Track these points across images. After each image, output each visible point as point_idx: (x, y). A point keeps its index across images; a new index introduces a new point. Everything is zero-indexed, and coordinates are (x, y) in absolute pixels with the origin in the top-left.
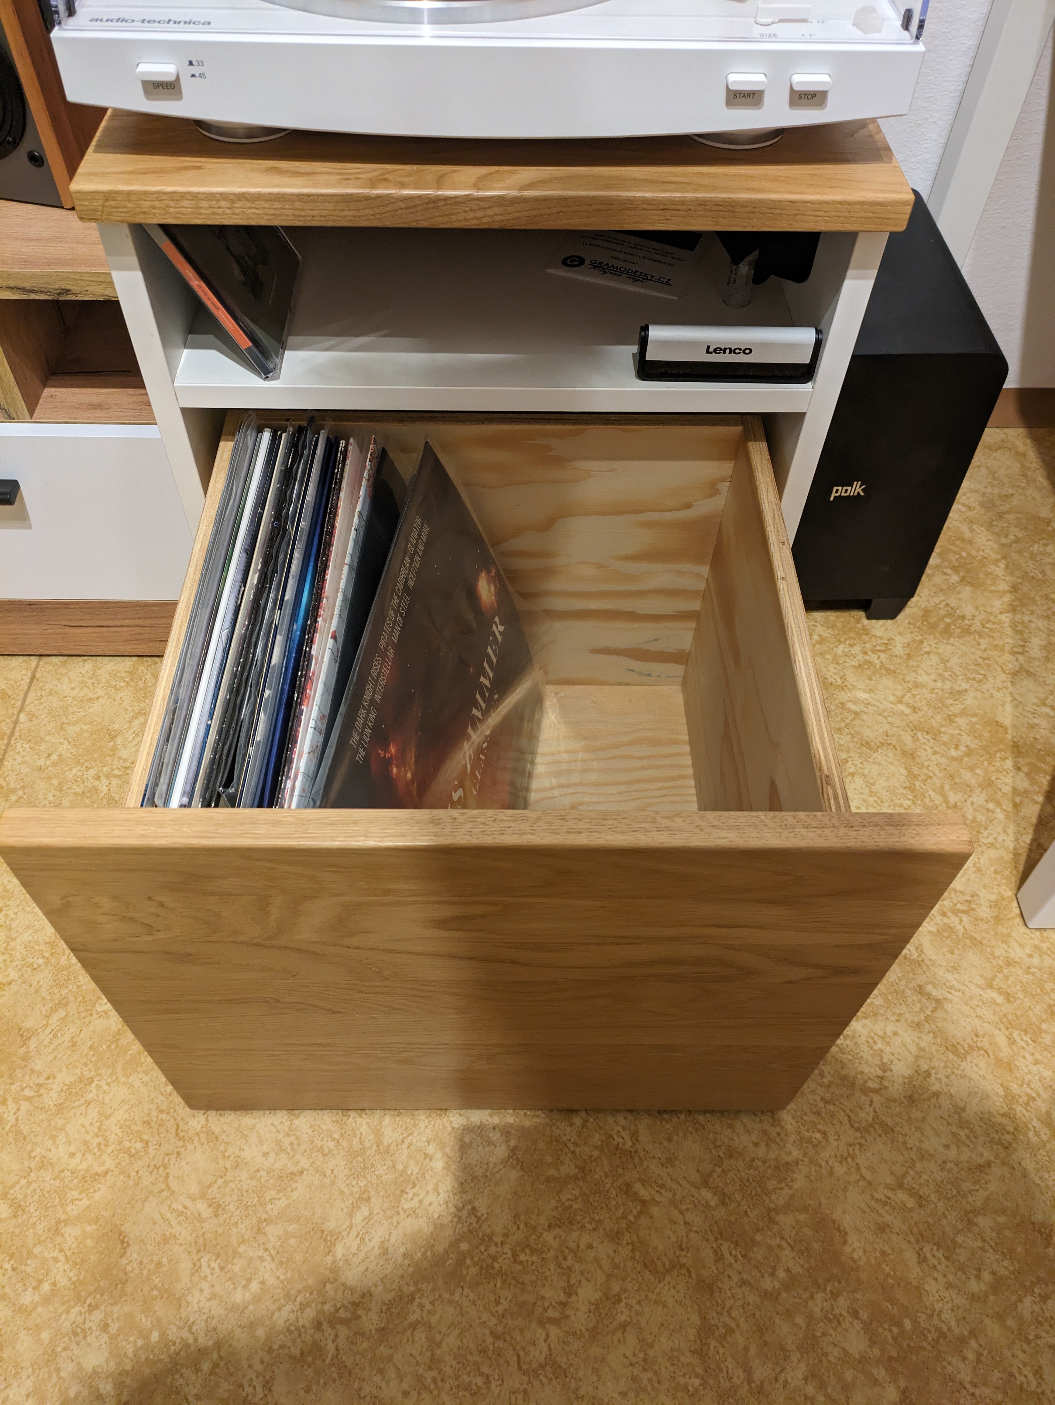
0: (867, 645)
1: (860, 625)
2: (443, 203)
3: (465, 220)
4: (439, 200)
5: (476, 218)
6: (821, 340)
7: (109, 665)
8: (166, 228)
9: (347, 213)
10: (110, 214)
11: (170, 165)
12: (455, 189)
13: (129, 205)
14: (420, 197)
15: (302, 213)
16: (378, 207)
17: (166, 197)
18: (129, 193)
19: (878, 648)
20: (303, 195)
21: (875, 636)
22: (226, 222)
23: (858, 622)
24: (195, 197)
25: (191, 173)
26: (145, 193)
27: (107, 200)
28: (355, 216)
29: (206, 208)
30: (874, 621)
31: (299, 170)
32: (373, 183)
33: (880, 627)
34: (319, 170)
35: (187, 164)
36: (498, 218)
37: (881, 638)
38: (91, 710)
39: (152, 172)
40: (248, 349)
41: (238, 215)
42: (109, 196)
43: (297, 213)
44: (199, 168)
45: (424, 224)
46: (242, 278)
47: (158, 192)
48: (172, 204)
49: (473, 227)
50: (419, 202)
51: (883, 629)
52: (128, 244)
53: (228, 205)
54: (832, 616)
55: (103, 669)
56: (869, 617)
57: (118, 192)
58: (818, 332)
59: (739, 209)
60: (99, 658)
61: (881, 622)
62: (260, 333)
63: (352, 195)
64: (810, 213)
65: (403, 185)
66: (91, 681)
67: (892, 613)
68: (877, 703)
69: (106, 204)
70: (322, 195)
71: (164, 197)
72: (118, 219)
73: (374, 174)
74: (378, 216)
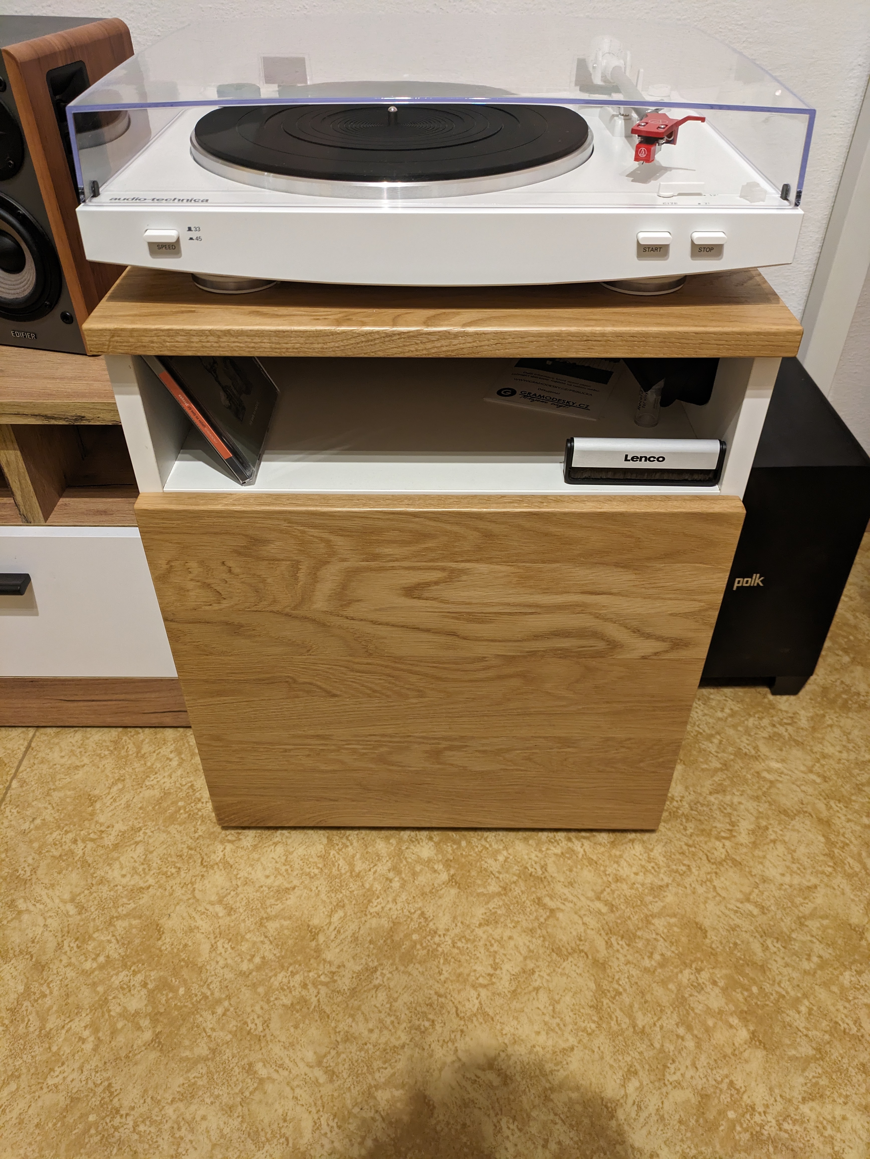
0: (775, 719)
1: (766, 700)
2: (398, 337)
3: (417, 350)
4: (395, 335)
5: (426, 349)
6: (725, 450)
7: (96, 736)
8: (163, 360)
9: (316, 346)
10: (115, 347)
11: (169, 310)
12: (407, 326)
13: (131, 340)
14: (378, 332)
15: (278, 346)
16: (342, 341)
17: (163, 334)
18: (133, 330)
19: (785, 721)
20: (279, 331)
21: (781, 710)
22: (213, 354)
23: (764, 698)
24: (188, 333)
25: (186, 315)
26: (146, 330)
27: (113, 336)
28: (322, 348)
29: (197, 343)
30: (778, 697)
31: (276, 313)
32: (339, 323)
33: (784, 702)
34: (294, 313)
35: (183, 309)
36: (444, 349)
37: (787, 712)
38: (76, 777)
39: (153, 315)
40: (229, 460)
41: (223, 347)
42: (114, 333)
43: (274, 346)
44: (194, 312)
45: (381, 354)
46: (227, 403)
47: (156, 330)
48: (168, 339)
49: (424, 356)
50: (377, 336)
51: (787, 704)
52: (131, 373)
53: (216, 339)
54: (740, 691)
55: (91, 739)
56: (774, 693)
57: (122, 330)
58: (722, 443)
59: (651, 339)
60: (89, 729)
61: (785, 698)
62: (240, 447)
63: (321, 331)
64: (713, 342)
65: (364, 324)
66: (79, 750)
67: (794, 690)
68: (790, 773)
69: (113, 339)
70: (296, 331)
71: (161, 333)
72: (122, 351)
73: (340, 315)
74: (342, 348)
